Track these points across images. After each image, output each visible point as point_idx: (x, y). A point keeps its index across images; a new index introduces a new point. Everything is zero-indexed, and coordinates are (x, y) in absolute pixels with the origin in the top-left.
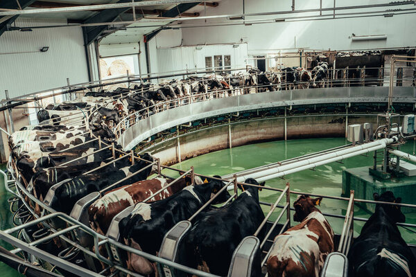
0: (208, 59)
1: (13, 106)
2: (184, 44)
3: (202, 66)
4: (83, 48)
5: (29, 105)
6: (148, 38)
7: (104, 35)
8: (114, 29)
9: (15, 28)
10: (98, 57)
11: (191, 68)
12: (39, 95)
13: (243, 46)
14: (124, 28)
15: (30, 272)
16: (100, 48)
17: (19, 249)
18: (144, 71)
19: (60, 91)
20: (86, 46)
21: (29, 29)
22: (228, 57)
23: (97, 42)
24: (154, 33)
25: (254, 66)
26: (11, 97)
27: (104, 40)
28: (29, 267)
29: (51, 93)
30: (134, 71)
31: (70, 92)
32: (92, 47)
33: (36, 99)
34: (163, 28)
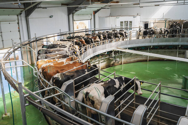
0: (122, 22)
1: (38, 40)
2: (111, 15)
3: (118, 26)
4: (67, 16)
5: (44, 40)
6: (95, 12)
7: (76, 11)
8: (81, 8)
9: (40, 7)
10: (73, 20)
11: (114, 27)
12: (48, 36)
13: (138, 17)
14: (85, 8)
15: (43, 110)
16: (75, 17)
17: (39, 100)
18: (93, 27)
19: (57, 35)
20: (68, 15)
21: (46, 8)
22: (131, 22)
23: (73, 14)
24: (98, 10)
25: (142, 26)
26: (37, 36)
27: (76, 13)
28: (42, 108)
29: (53, 35)
30: (88, 27)
31: (61, 35)
32: (71, 16)
33: (47, 38)
34: (102, 8)
